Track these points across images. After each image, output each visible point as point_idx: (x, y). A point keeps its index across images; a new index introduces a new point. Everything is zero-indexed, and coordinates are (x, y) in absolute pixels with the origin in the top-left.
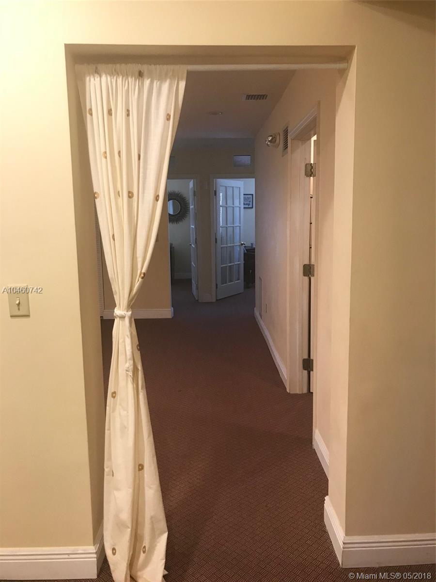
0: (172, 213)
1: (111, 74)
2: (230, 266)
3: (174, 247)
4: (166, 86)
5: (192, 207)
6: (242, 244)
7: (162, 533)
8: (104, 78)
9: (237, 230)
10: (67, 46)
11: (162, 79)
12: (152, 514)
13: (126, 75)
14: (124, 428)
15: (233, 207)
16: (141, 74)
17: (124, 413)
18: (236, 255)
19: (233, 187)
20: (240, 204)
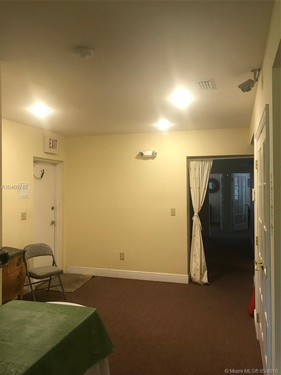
0: (211, 188)
1: (196, 161)
2: (240, 215)
3: (212, 206)
4: (208, 163)
5: (221, 186)
6: (247, 205)
7: (206, 270)
8: (194, 162)
9: (244, 198)
10: (187, 157)
11: (207, 162)
12: (204, 265)
13: (199, 161)
14: (197, 244)
15: (242, 187)
16: (202, 161)
17: (197, 240)
18: (244, 210)
19: (242, 177)
20: (246, 185)
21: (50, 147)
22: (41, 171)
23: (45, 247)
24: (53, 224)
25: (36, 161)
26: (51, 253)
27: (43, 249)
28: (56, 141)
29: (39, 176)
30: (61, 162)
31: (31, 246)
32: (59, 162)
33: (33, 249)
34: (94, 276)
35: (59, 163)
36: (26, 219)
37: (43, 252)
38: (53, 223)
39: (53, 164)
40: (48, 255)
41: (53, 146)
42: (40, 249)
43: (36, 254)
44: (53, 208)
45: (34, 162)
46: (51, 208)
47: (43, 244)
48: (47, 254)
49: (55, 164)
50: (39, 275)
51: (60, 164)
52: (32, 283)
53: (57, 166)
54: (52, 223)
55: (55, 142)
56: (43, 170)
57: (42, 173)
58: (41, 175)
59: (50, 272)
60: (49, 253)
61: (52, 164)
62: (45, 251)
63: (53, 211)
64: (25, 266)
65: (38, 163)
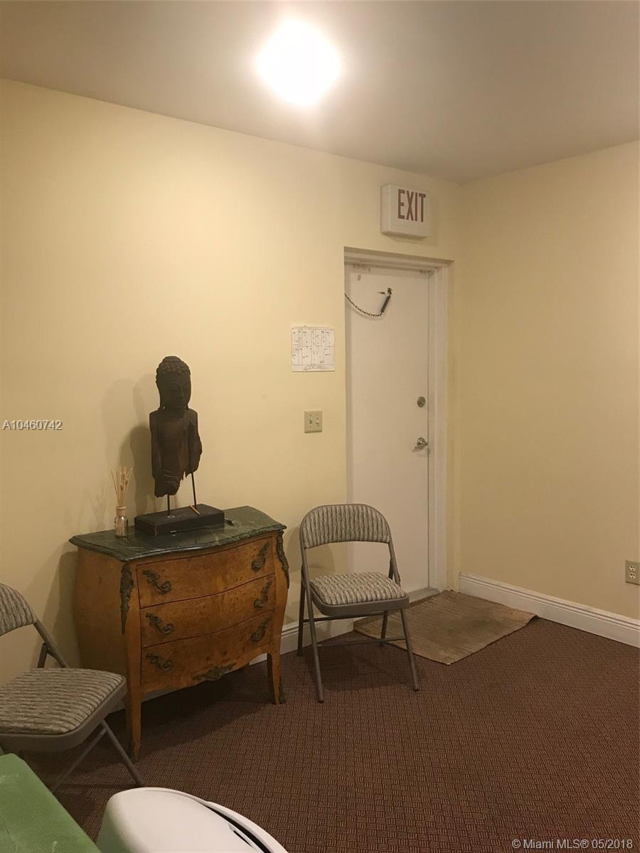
21: (401, 217)
22: (383, 293)
23: (367, 516)
24: (421, 448)
25: (357, 262)
26: (385, 537)
27: (361, 521)
28: (423, 196)
29: (375, 310)
30: (448, 262)
31: (325, 511)
32: (437, 265)
33: (330, 519)
34: (536, 618)
35: (441, 268)
36: (321, 431)
37: (362, 530)
38: (421, 444)
39: (421, 271)
40: (377, 541)
41: (410, 211)
42: (352, 521)
43: (341, 536)
44: (421, 402)
45: (345, 263)
46: (416, 402)
47: (362, 505)
48: (373, 537)
49: (427, 272)
50: (329, 602)
51: (443, 269)
52: (315, 617)
53: (436, 275)
54: (419, 444)
55: (419, 198)
56: (389, 291)
57: (383, 298)
58: (382, 306)
59: (364, 597)
60: (380, 535)
61: (418, 273)
62: (366, 529)
63: (424, 409)
64: (283, 573)
65: (369, 270)
